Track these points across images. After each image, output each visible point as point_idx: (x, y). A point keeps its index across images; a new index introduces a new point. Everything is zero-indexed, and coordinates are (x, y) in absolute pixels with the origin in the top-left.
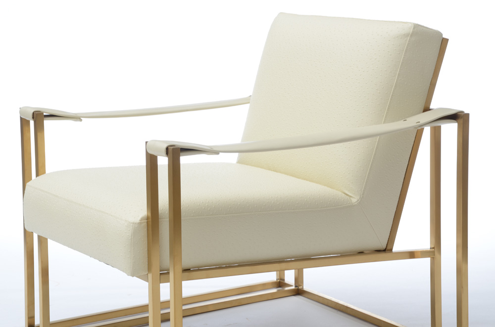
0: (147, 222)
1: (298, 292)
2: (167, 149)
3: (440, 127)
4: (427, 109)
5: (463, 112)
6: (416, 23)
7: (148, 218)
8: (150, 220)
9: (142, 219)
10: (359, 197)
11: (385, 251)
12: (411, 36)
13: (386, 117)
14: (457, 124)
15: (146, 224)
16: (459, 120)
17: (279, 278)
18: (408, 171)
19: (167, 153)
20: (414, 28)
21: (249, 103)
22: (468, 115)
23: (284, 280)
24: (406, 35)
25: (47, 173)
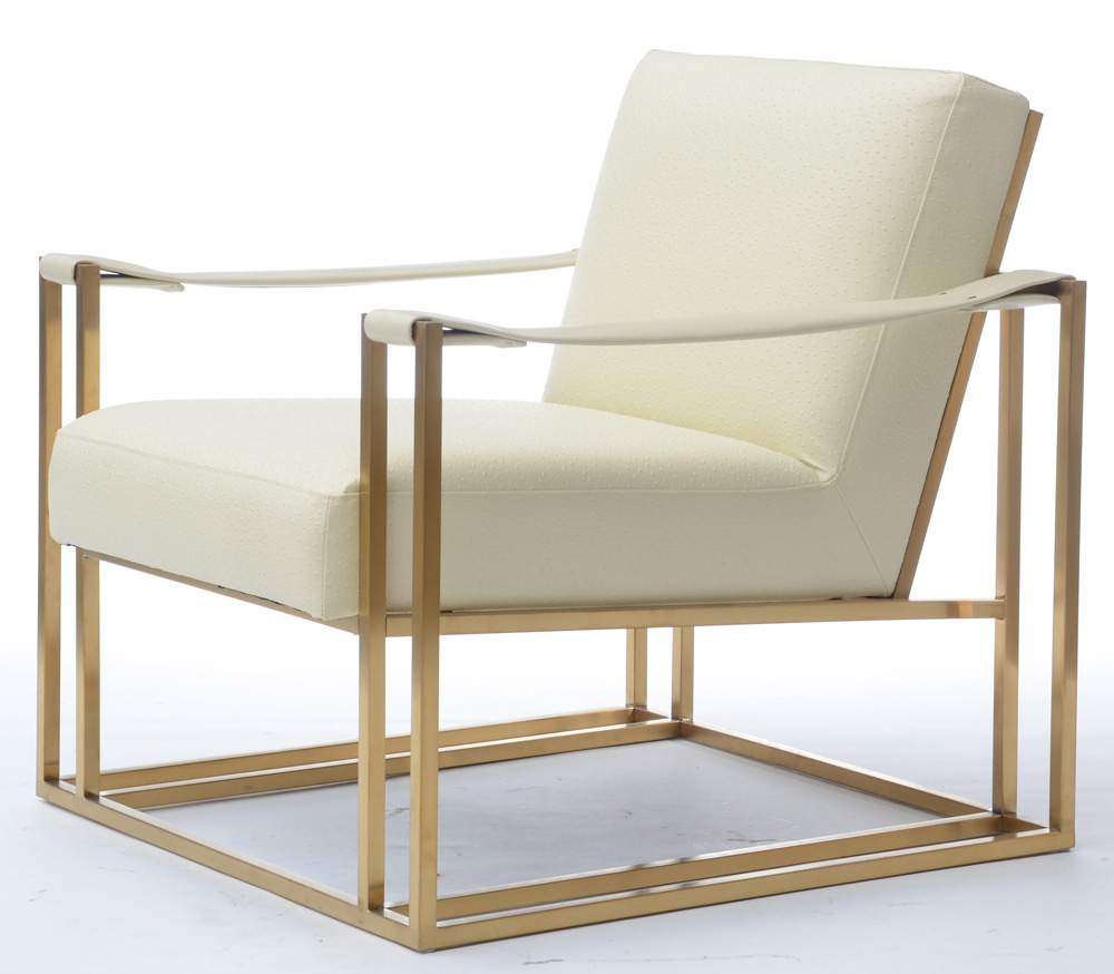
0: (360, 498)
1: (681, 730)
2: (414, 326)
3: (1021, 313)
4: (992, 271)
5: (1072, 278)
6: (971, 74)
7: (361, 488)
8: (368, 492)
9: (349, 489)
10: (835, 470)
11: (891, 598)
12: (959, 102)
13: (899, 286)
14: (1059, 305)
15: (356, 500)
16: (1063, 297)
17: (632, 702)
18: (947, 414)
19: (414, 336)
20: (965, 85)
21: (574, 264)
22: (1083, 285)
23: (645, 706)
24: (947, 100)
25: (102, 406)
